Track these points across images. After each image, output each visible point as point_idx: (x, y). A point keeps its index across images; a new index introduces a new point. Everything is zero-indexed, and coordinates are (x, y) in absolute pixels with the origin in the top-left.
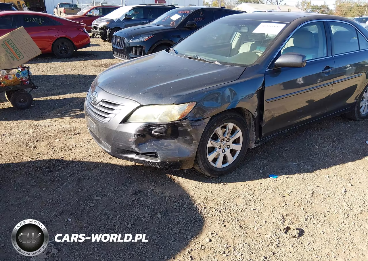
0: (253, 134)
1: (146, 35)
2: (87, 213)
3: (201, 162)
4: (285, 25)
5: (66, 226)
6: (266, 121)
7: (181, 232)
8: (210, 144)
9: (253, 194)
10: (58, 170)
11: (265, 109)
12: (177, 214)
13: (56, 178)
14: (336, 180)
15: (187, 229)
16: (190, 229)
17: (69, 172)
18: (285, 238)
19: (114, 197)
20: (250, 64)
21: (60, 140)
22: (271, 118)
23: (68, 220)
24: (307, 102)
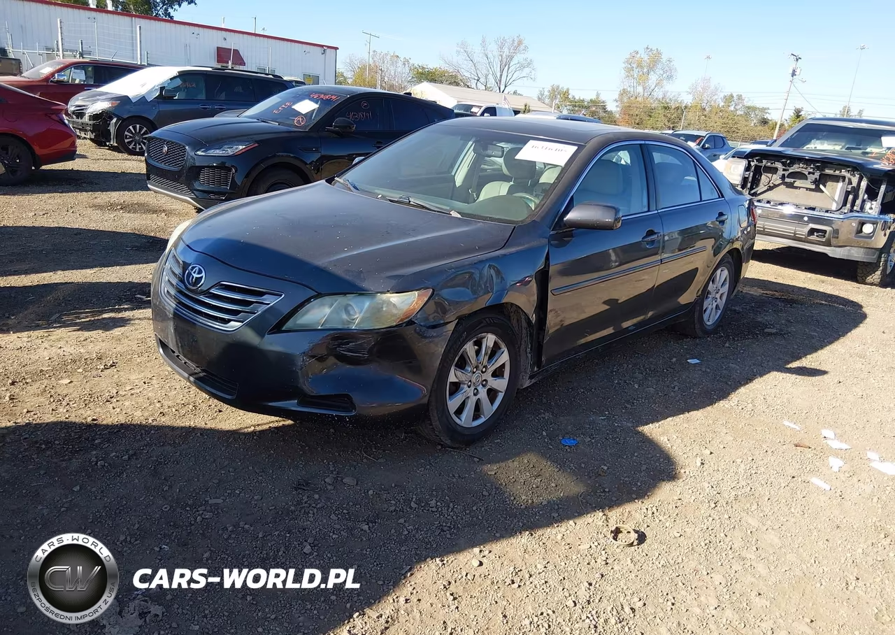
0: (527, 359)
1: (238, 141)
2: (201, 532)
3: (435, 415)
4: (576, 148)
5: (161, 560)
6: (551, 331)
7: (418, 552)
8: (452, 378)
9: (540, 475)
10: (95, 447)
11: (549, 308)
12: (402, 521)
13: (96, 464)
14: (682, 445)
15: (429, 546)
16: (434, 546)
17: (124, 451)
18: (616, 547)
19: (253, 497)
20: (520, 219)
21: (71, 382)
22: (559, 327)
23: (161, 548)
24: (605, 303)
